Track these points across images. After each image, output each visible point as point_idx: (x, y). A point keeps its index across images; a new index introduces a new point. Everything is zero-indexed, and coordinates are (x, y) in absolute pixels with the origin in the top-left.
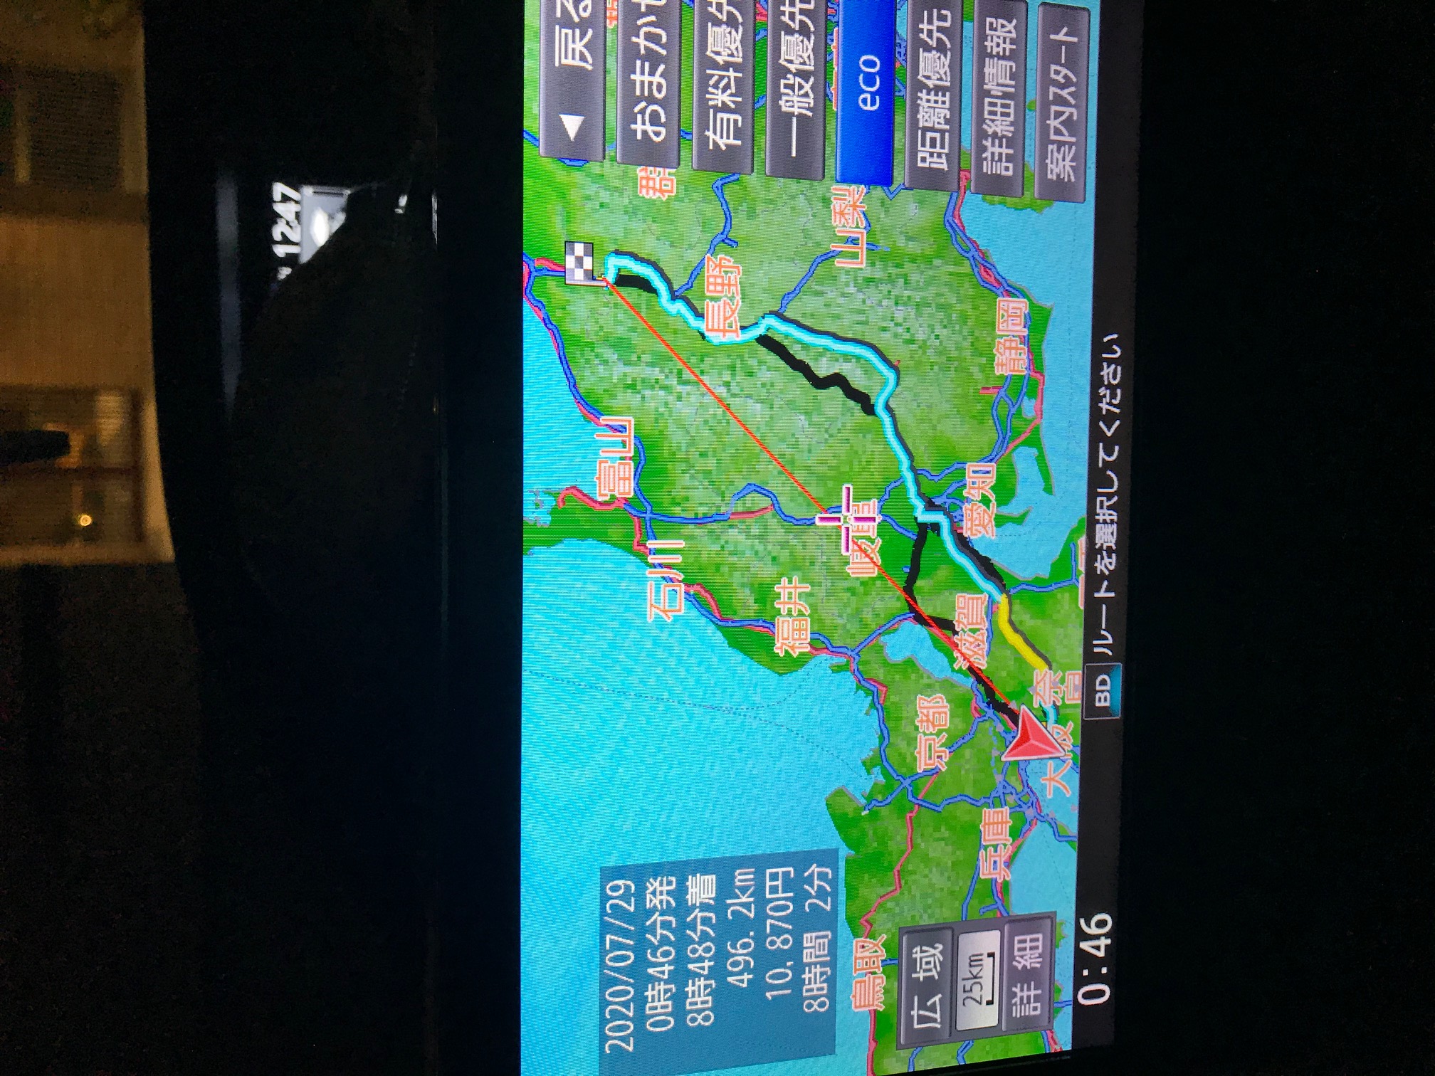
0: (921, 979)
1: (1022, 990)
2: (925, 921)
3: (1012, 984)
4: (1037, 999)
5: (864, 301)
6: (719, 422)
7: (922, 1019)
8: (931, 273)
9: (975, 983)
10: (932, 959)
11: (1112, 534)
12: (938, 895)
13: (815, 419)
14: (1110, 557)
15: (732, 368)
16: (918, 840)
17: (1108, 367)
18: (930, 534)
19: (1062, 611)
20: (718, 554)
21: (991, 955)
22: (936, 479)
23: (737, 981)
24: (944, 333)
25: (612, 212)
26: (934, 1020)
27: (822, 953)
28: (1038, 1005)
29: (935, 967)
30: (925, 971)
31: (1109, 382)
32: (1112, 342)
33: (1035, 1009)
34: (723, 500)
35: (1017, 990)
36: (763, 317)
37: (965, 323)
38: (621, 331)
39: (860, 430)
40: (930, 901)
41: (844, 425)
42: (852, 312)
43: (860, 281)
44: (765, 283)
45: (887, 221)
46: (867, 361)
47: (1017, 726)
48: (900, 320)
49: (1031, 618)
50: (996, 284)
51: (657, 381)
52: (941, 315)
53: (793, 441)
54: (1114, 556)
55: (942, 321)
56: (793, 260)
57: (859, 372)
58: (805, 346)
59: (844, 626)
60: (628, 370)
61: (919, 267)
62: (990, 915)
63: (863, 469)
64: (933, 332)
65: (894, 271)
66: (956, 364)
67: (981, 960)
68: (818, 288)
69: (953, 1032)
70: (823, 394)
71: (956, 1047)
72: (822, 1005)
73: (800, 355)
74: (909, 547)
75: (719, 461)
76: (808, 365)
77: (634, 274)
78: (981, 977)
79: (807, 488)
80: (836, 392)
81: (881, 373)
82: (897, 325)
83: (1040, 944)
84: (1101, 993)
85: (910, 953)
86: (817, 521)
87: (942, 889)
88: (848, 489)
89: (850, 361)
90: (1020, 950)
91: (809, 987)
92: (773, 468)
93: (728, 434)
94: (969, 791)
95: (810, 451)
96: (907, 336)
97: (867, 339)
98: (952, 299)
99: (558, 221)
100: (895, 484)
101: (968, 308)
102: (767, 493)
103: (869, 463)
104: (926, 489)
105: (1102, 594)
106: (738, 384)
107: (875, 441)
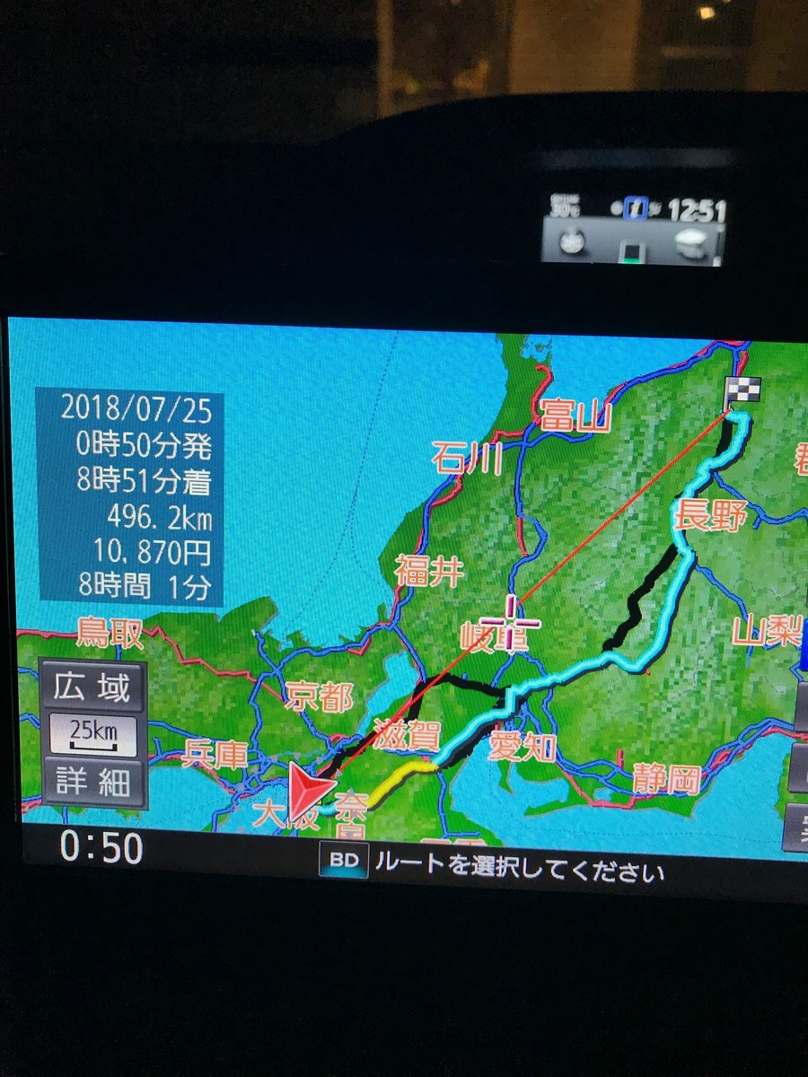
0: (99, 682)
1: (80, 776)
2: (152, 687)
3: (88, 767)
4: (72, 790)
5: (703, 643)
6: (602, 509)
7: (63, 681)
8: (726, 705)
9: (91, 731)
10: (116, 692)
11: (486, 872)
12: (175, 698)
13: (603, 596)
14: (465, 869)
15: (649, 522)
16: (225, 681)
17: (635, 871)
18: (495, 700)
19: (419, 822)
20: (488, 505)
21: (115, 748)
22: (544, 706)
23: (114, 513)
24: (673, 717)
25: (785, 419)
26: (61, 693)
27: (132, 590)
28: (66, 792)
29: (109, 695)
30: (106, 685)
31: (622, 871)
32: (657, 875)
33: (62, 788)
34: (535, 511)
35: (81, 772)
36: (692, 551)
37: (680, 736)
38: (685, 424)
39: (590, 638)
40: (170, 691)
41: (596, 623)
42: (695, 632)
43: (721, 640)
44: (721, 554)
45: (771, 666)
46: (650, 645)
47: (319, 777)
48: (685, 676)
49: (415, 793)
50: (713, 765)
51: (641, 455)
52: (688, 715)
53: (583, 576)
54: (465, 873)
55: (683, 714)
56: (741, 579)
57: (642, 637)
58: (666, 589)
59: (418, 618)
60: (652, 430)
61: (732, 694)
62: (152, 748)
63: (555, 640)
64: (674, 706)
65: (728, 672)
66: (645, 727)
67: (111, 738)
68: (716, 602)
69: (49, 708)
70: (624, 604)
71: (36, 711)
72: (85, 588)
73: (658, 584)
74: (483, 680)
75: (568, 508)
76: (649, 591)
77: (733, 437)
78: (95, 737)
79: (541, 588)
80: (625, 616)
81: (639, 657)
82: (682, 672)
83: (121, 794)
84: (70, 853)
85: (124, 671)
86: (512, 595)
87: (179, 702)
88: (537, 625)
89: (652, 629)
90: (117, 775)
91: (103, 577)
92: (559, 558)
93: (592, 517)
94: (265, 730)
95: (573, 590)
96: (671, 682)
97: (670, 645)
98: (702, 724)
99: (778, 372)
100: (540, 667)
101: (694, 739)
102: (538, 551)
103: (561, 644)
104: (532, 700)
105: (432, 861)
106: (635, 527)
107: (579, 650)
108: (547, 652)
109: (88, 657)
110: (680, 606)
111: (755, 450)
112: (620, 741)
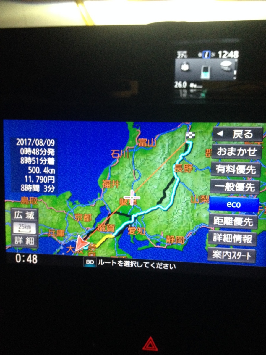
0: (26, 214)
1: (21, 239)
2: (40, 215)
3: (23, 237)
4: (19, 243)
5: (183, 202)
7: (17, 214)
8: (190, 219)
9: (24, 227)
10: (31, 216)
11: (128, 265)
13: (156, 190)
15: (167, 170)
16: (59, 213)
18: (129, 218)
19: (110, 251)
20: (126, 166)
21: (30, 231)
22: (142, 220)
24: (176, 223)
25: (202, 143)
26: (16, 217)
27: (35, 189)
29: (29, 217)
30: (28, 215)
31: (164, 266)
32: (174, 267)
33: (16, 242)
34: (138, 168)
36: (179, 178)
37: (178, 228)
38: (175, 144)
39: (153, 201)
40: (45, 216)
41: (154, 197)
42: (181, 199)
43: (188, 202)
44: (187, 178)
45: (202, 208)
46: (169, 203)
49: (109, 243)
50: (188, 236)
51: (164, 153)
52: (180, 222)
53: (151, 185)
54: (122, 266)
55: (178, 222)
56: (192, 185)
57: (167, 201)
58: (172, 188)
59: (108, 196)
60: (167, 146)
61: (191, 216)
62: (40, 231)
63: (144, 202)
64: (176, 220)
65: (190, 210)
66: (169, 225)
67: (29, 229)
68: (186, 191)
69: (13, 221)
70: (162, 192)
72: (23, 189)
73: (171, 186)
74: (126, 213)
75: (146, 167)
76: (168, 189)
77: (188, 148)
78: (25, 229)
79: (140, 188)
80: (162, 195)
81: (166, 207)
82: (178, 211)
83: (32, 244)
84: (18, 260)
85: (33, 211)
86: (132, 190)
87: (47, 219)
88: (139, 198)
89: (169, 199)
90: (31, 239)
91: (27, 186)
92: (145, 180)
93: (153, 169)
94: (70, 226)
95: (148, 189)
96: (175, 213)
97: (174, 203)
98: (184, 225)
99: (199, 130)
100: (140, 209)
101: (182, 229)
102: (139, 178)
103: (146, 203)
104: (139, 217)
105: (113, 262)
106: (164, 172)
107: (151, 205)
108: (142, 205)
109: (24, 207)
110: (177, 193)
111: (194, 152)
112: (162, 229)
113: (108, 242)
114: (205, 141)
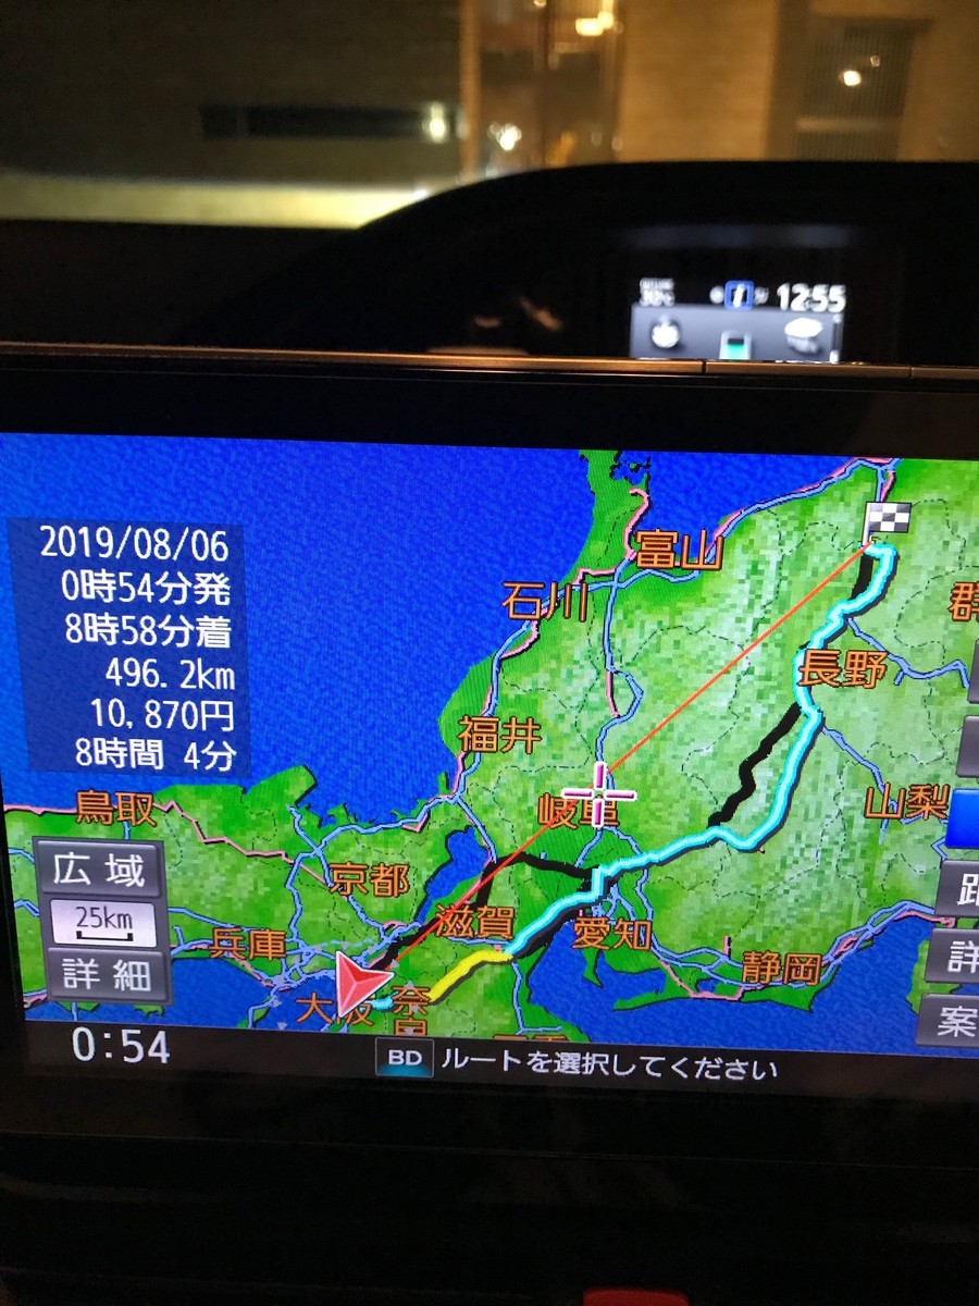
0: (107, 864)
1: (91, 969)
2: (169, 869)
3: (98, 959)
4: (82, 985)
5: (828, 816)
6: (710, 662)
7: (64, 864)
8: (854, 886)
9: (101, 920)
10: (128, 875)
11: (570, 1069)
12: (197, 882)
13: (709, 763)
14: (545, 1066)
15: (768, 677)
16: (256, 863)
17: (744, 1067)
18: (578, 882)
19: (491, 1017)
20: (571, 657)
21: (130, 937)
22: (638, 889)
23: (114, 669)
24: (791, 900)
25: (938, 553)
26: (62, 876)
27: (140, 759)
28: (75, 986)
29: (120, 878)
30: (116, 868)
31: (729, 1067)
32: (769, 1071)
33: (71, 982)
34: (627, 664)
35: (92, 963)
36: (819, 711)
37: (799, 921)
38: (814, 560)
39: (694, 809)
40: (190, 874)
41: (701, 794)
42: (819, 804)
43: (851, 813)
44: (855, 714)
45: (910, 841)
46: (766, 819)
47: (371, 969)
48: (806, 854)
49: (485, 985)
50: (837, 953)
51: (759, 597)
52: (808, 896)
53: (686, 740)
54: (547, 1071)
55: (802, 897)
56: (877, 743)
57: (755, 810)
58: (786, 755)
59: (487, 789)
60: (773, 567)
61: (860, 874)
62: (173, 937)
63: (652, 814)
64: (792, 888)
65: (858, 849)
66: (758, 911)
67: (125, 926)
68: (845, 770)
69: (49, 896)
70: (735, 772)
71: (33, 898)
72: (84, 758)
73: (777, 749)
74: (565, 859)
75: (669, 661)
76: (766, 757)
77: (874, 575)
78: (106, 926)
79: (634, 754)
80: (736, 786)
81: (752, 833)
83: (140, 988)
84: (84, 1052)
85: (136, 852)
86: (600, 763)
87: (202, 886)
88: (632, 797)
89: (767, 801)
90: (135, 967)
91: (104, 744)
92: (658, 720)
93: (698, 671)
94: (306, 917)
95: (674, 757)
96: (789, 861)
97: (789, 819)
98: (825, 908)
99: (935, 495)
100: (633, 844)
101: (815, 924)
102: (632, 710)
103: (658, 819)
104: (627, 878)
105: (507, 1057)
106: (751, 683)
107: (681, 826)
108: (641, 829)
109: (90, 836)
110: (803, 775)
111: (899, 592)
112: (726, 927)
113: (482, 982)
114: (956, 545)
